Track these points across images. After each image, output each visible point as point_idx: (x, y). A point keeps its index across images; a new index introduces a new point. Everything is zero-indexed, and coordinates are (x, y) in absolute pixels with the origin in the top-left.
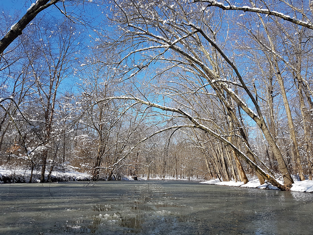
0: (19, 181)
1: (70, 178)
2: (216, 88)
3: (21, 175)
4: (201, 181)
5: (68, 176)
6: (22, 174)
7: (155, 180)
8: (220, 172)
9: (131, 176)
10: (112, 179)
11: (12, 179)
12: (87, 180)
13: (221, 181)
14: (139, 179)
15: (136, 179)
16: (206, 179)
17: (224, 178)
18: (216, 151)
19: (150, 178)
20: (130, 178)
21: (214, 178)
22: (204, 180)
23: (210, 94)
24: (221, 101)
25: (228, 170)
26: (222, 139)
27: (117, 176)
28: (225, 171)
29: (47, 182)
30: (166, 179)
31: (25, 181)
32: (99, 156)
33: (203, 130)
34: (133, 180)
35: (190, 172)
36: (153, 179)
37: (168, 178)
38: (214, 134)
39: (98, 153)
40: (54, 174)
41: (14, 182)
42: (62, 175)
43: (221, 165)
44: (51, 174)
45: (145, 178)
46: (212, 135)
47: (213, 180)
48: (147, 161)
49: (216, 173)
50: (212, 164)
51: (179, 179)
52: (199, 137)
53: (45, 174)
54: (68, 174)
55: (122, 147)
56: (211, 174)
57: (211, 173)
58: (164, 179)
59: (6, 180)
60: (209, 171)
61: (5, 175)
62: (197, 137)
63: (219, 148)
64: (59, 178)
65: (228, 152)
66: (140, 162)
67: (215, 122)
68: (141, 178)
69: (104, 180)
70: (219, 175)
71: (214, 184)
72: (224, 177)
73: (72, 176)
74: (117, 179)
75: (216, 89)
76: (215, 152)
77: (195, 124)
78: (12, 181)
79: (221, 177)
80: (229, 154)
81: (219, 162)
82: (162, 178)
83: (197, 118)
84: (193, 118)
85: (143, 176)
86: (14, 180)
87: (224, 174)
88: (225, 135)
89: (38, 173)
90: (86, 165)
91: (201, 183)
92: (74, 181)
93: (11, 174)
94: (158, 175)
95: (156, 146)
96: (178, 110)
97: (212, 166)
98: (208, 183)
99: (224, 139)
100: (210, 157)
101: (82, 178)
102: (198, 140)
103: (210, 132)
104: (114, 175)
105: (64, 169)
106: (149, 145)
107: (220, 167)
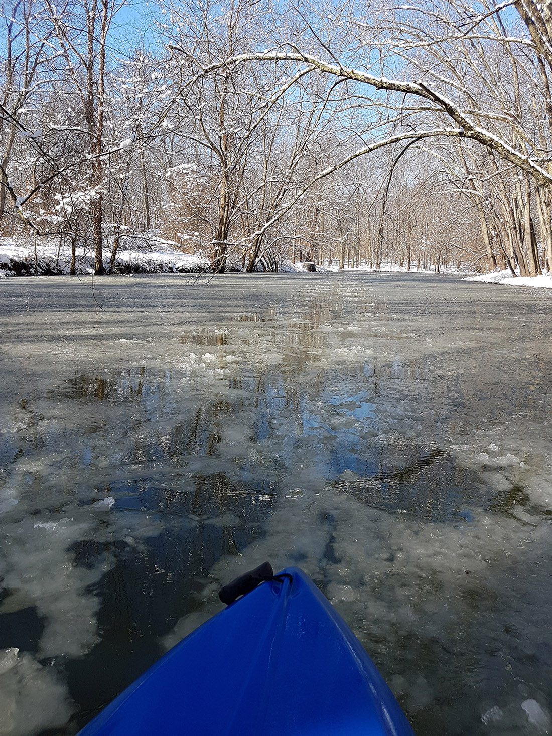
0: (48, 272)
1: (161, 266)
2: (533, 19)
3: (50, 257)
4: (466, 276)
5: (157, 261)
6: (53, 256)
7: (357, 273)
8: (515, 254)
9: (301, 262)
10: (257, 270)
11: (33, 268)
12: (199, 270)
13: (516, 277)
14: (320, 270)
15: (312, 269)
16: (479, 270)
17: (523, 270)
18: (513, 203)
19: (346, 267)
20: (300, 266)
21: (499, 269)
22: (474, 273)
23: (512, 38)
24: (540, 61)
25: (537, 250)
26: (533, 167)
27: (267, 262)
28: (530, 253)
29: (110, 275)
30: (382, 270)
31: (61, 271)
32: (223, 216)
33: (483, 142)
34: (304, 273)
35: (442, 254)
36: (352, 269)
37: (388, 268)
38: (513, 154)
39: (222, 208)
40: (125, 257)
41: (39, 274)
42: (144, 259)
43: (520, 237)
44: (117, 256)
45: (335, 268)
46: (507, 156)
47: (496, 274)
49: (505, 256)
50: (498, 235)
51: (414, 270)
52: (472, 166)
53: (103, 255)
54: (157, 257)
55: (277, 193)
56: (492, 259)
57: (493, 257)
58: (378, 270)
59: (19, 268)
60: (490, 252)
61: (16, 259)
62: (466, 165)
63: (520, 194)
64: (137, 265)
65: (544, 205)
66: (323, 229)
67: (519, 124)
68: (324, 266)
69: (238, 271)
70: (512, 261)
71: (496, 284)
72: (524, 266)
73: (165, 262)
74: (269, 267)
75: (533, 23)
76: (510, 204)
77: (464, 127)
78: (32, 270)
79: (518, 267)
80: (545, 208)
81: (515, 228)
82: (374, 268)
83: (471, 113)
84: (458, 110)
85: (330, 263)
86: (36, 269)
87: (525, 260)
88: (540, 156)
89: (89, 255)
90: (193, 235)
91: (465, 279)
92: (172, 272)
93: (29, 255)
94: (364, 261)
95: (362, 191)
96: (420, 88)
97: (496, 238)
98: (483, 281)
99: (538, 168)
100: (494, 218)
101: (188, 266)
102: (469, 173)
103: (500, 149)
104: (261, 261)
105: (149, 246)
106: (345, 189)
107: (518, 241)
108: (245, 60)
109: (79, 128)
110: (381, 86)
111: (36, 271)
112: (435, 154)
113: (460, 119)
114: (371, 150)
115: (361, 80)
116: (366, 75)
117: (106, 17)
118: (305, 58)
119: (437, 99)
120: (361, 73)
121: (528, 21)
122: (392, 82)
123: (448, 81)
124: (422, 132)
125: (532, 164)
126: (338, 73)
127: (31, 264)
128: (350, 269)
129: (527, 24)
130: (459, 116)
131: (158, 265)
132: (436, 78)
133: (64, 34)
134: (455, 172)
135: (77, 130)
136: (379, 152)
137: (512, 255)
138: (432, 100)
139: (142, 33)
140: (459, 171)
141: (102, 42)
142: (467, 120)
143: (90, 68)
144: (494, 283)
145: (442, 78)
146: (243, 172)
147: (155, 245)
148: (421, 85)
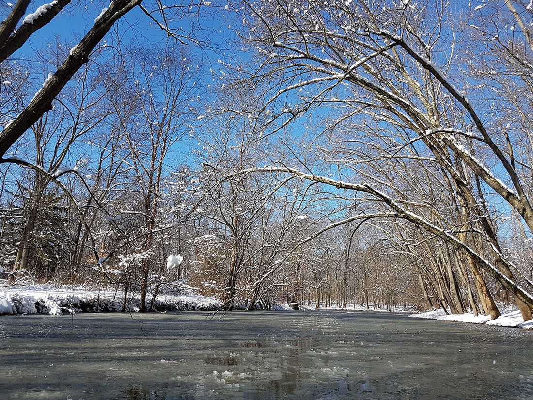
0: (106, 310)
1: (187, 305)
2: (434, 146)
3: (109, 299)
4: (411, 313)
5: (184, 302)
6: (110, 298)
7: (329, 311)
8: (445, 297)
9: (288, 302)
10: (256, 308)
11: (95, 307)
12: (214, 308)
13: (448, 314)
14: (302, 309)
15: (296, 308)
16: (420, 309)
17: (452, 309)
18: (438, 261)
19: (321, 307)
20: (287, 306)
21: (435, 308)
22: (417, 312)
23: (422, 157)
24: (443, 170)
25: (461, 294)
26: (449, 236)
27: (263, 303)
28: (456, 297)
29: (149, 312)
30: (348, 309)
31: (115, 309)
32: (233, 270)
33: (412, 221)
34: (291, 311)
35: (391, 297)
36: (326, 308)
37: (352, 307)
38: (433, 228)
39: (232, 264)
40: (161, 298)
41: (99, 311)
42: (175, 300)
43: (447, 285)
44: (156, 299)
45: (313, 307)
46: (430, 230)
47: (433, 312)
48: (315, 278)
49: (438, 299)
50: (430, 284)
51: (372, 309)
52: (405, 236)
53: (146, 298)
54: (184, 299)
55: (271, 254)
56: (428, 301)
57: (429, 300)
58: (345, 309)
59: (86, 307)
60: (426, 296)
61: (84, 300)
62: (401, 235)
63: (442, 254)
64: (170, 304)
65: (460, 262)
66: (303, 279)
67: (435, 209)
68: (305, 306)
69: (242, 309)
70: (444, 302)
71: (434, 319)
72: (453, 307)
73: (190, 302)
74: (264, 307)
75: (435, 149)
76: (436, 261)
77: (397, 211)
78: (95, 309)
79: (448, 306)
80: (461, 265)
81: (442, 279)
82: (342, 307)
83: (401, 202)
84: (393, 201)
85: (309, 303)
86: (98, 308)
87: (453, 302)
88: (453, 230)
89: (136, 298)
90: (211, 283)
91: (411, 316)
92: (194, 310)
93: (94, 297)
94: (334, 302)
95: (330, 252)
96: (366, 187)
97: (430, 286)
98: (424, 317)
99: (452, 237)
100: (426, 272)
101: (207, 306)
102: (404, 240)
103: (424, 225)
104: (259, 302)
105: (179, 291)
106: (318, 251)
107: (446, 288)
108: (251, 172)
109: (140, 212)
110: (340, 186)
111: (97, 309)
112: (379, 228)
113: (394, 206)
114: (336, 226)
115: (327, 183)
116: (330, 180)
117: (164, 147)
118: (290, 170)
119: (377, 194)
120: (327, 179)
121: (431, 148)
122: (347, 184)
123: (383, 182)
124: (370, 215)
125: (448, 235)
126: (312, 179)
127: (94, 304)
128: (324, 308)
129: (432, 150)
130: (393, 204)
131: (185, 304)
132: (375, 180)
133: (137, 157)
134: (394, 240)
135: (138, 213)
136: (341, 227)
137: (443, 298)
138: (374, 195)
139: (187, 156)
140: (397, 239)
141: (161, 162)
142: (399, 207)
143: (151, 176)
144: (432, 319)
145: (380, 181)
146: (247, 240)
147: (183, 290)
148: (366, 185)
